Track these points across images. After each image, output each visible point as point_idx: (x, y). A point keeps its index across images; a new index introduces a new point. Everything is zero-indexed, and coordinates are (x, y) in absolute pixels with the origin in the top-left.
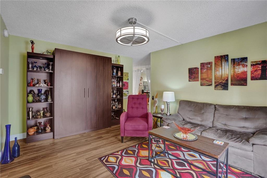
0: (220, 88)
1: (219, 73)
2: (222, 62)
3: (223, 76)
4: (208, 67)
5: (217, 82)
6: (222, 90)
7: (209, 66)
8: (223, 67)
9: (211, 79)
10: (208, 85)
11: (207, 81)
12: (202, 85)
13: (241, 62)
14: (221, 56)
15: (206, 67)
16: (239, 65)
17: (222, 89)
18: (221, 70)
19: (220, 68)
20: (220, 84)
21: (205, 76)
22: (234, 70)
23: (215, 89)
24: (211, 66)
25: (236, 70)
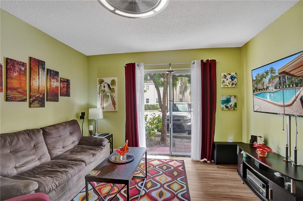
0: (37, 105)
1: (35, 84)
2: (39, 69)
3: (40, 89)
4: (21, 70)
5: (34, 96)
6: (39, 107)
7: (23, 69)
8: (40, 76)
9: (26, 91)
10: (21, 99)
11: (19, 92)
12: (7, 99)
13: (55, 75)
14: (38, 60)
15: (17, 69)
16: (54, 78)
17: (39, 105)
18: (38, 79)
19: (37, 76)
20: (37, 100)
21: (15, 83)
22: (50, 83)
23: (30, 107)
24: (26, 69)
25: (52, 84)
